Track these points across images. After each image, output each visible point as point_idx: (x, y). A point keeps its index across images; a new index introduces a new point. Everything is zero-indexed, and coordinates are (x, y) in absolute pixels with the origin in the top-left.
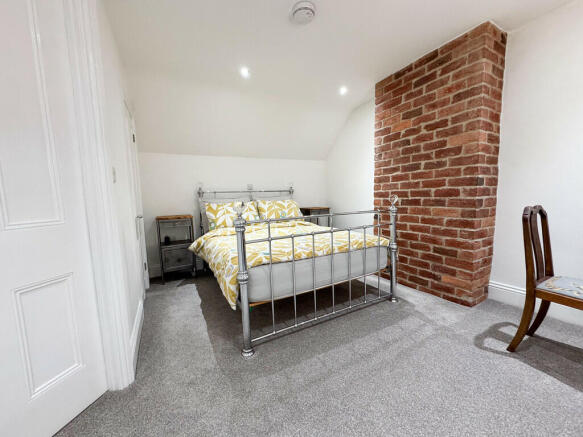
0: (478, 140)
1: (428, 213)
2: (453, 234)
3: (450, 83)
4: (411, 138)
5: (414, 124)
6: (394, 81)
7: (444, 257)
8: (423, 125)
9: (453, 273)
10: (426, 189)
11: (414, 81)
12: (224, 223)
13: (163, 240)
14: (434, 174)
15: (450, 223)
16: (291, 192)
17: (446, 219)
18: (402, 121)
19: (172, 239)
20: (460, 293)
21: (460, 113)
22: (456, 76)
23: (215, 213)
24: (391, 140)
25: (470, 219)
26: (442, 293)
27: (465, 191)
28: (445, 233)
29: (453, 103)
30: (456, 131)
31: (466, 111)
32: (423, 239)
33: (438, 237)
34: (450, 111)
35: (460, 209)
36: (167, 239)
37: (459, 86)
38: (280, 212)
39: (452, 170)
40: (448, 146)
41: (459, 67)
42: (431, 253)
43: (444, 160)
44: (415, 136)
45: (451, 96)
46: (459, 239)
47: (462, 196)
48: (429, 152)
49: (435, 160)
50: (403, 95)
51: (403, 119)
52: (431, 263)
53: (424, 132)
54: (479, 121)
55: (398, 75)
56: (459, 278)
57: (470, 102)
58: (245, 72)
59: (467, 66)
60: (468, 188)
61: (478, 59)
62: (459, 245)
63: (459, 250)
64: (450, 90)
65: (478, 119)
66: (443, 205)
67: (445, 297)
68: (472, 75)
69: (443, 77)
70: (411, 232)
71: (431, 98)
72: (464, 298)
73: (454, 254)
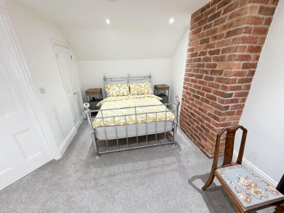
0: (231, 69)
1: (202, 105)
2: (209, 121)
3: (227, 22)
4: (202, 57)
5: (205, 49)
6: (200, 14)
7: (204, 131)
8: (208, 50)
9: (206, 140)
10: (203, 92)
11: (209, 16)
12: (112, 94)
13: (92, 99)
14: (208, 84)
15: (209, 114)
16: (150, 77)
17: (208, 112)
18: (199, 45)
19: (95, 98)
20: (207, 150)
21: (227, 47)
22: (231, 17)
23: (109, 89)
24: (193, 56)
25: (218, 116)
26: (201, 147)
27: (219, 99)
28: (207, 119)
29: (225, 38)
30: (222, 59)
31: (230, 46)
32: (198, 118)
33: (204, 120)
34: (222, 43)
35: (215, 109)
36: (93, 98)
37: (230, 25)
38: (139, 90)
39: (216, 84)
40: (217, 69)
41: (233, 9)
42: (200, 126)
43: (213, 76)
44: (204, 57)
45: (225, 32)
46: (211, 125)
47: (217, 102)
48: (208, 69)
49: (209, 76)
50: (203, 26)
51: (200, 43)
52: (199, 131)
53: (208, 55)
54: (235, 55)
55: (203, 10)
56: (208, 143)
57: (234, 40)
58: (108, 21)
59: (238, 9)
60: (221, 98)
61: (245, 4)
62: (211, 127)
63: (210, 130)
64: (225, 28)
65: (235, 53)
66: (208, 103)
67: (201, 150)
68: (239, 17)
69: (224, 16)
70: (193, 112)
71: (215, 31)
72: (208, 153)
73: (208, 131)
